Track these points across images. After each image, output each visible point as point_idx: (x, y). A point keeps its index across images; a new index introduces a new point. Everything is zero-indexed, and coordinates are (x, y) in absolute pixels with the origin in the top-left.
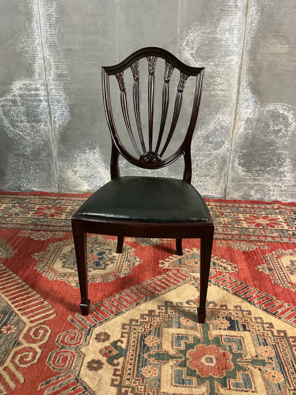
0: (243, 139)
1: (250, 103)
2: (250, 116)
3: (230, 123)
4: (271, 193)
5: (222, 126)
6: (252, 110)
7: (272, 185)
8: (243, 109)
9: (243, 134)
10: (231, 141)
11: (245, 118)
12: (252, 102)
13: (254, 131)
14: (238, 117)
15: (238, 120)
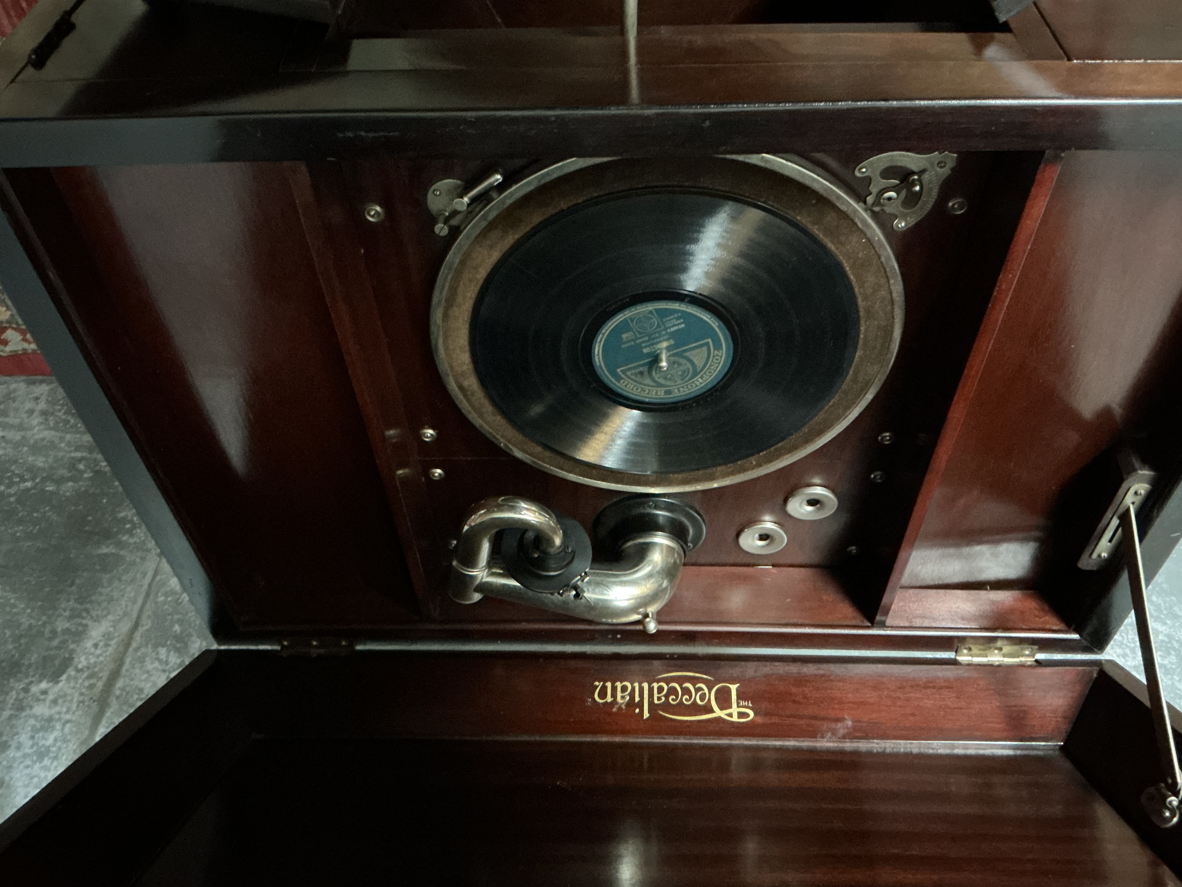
0: (101, 594)
1: (30, 743)
2: (44, 685)
3: (142, 660)
4: (42, 405)
5: (178, 650)
6: (28, 712)
7: (32, 428)
8: (68, 717)
9: (94, 613)
10: (153, 588)
11: (68, 679)
12: (18, 748)
13: (44, 624)
14: (100, 684)
15: (101, 670)
